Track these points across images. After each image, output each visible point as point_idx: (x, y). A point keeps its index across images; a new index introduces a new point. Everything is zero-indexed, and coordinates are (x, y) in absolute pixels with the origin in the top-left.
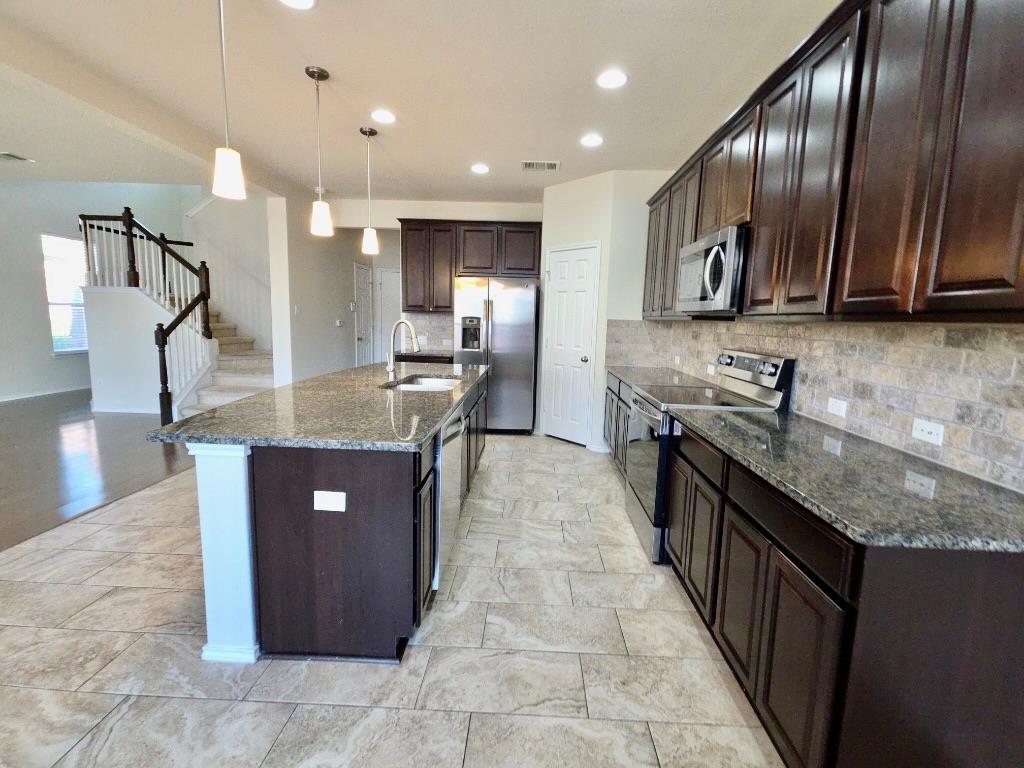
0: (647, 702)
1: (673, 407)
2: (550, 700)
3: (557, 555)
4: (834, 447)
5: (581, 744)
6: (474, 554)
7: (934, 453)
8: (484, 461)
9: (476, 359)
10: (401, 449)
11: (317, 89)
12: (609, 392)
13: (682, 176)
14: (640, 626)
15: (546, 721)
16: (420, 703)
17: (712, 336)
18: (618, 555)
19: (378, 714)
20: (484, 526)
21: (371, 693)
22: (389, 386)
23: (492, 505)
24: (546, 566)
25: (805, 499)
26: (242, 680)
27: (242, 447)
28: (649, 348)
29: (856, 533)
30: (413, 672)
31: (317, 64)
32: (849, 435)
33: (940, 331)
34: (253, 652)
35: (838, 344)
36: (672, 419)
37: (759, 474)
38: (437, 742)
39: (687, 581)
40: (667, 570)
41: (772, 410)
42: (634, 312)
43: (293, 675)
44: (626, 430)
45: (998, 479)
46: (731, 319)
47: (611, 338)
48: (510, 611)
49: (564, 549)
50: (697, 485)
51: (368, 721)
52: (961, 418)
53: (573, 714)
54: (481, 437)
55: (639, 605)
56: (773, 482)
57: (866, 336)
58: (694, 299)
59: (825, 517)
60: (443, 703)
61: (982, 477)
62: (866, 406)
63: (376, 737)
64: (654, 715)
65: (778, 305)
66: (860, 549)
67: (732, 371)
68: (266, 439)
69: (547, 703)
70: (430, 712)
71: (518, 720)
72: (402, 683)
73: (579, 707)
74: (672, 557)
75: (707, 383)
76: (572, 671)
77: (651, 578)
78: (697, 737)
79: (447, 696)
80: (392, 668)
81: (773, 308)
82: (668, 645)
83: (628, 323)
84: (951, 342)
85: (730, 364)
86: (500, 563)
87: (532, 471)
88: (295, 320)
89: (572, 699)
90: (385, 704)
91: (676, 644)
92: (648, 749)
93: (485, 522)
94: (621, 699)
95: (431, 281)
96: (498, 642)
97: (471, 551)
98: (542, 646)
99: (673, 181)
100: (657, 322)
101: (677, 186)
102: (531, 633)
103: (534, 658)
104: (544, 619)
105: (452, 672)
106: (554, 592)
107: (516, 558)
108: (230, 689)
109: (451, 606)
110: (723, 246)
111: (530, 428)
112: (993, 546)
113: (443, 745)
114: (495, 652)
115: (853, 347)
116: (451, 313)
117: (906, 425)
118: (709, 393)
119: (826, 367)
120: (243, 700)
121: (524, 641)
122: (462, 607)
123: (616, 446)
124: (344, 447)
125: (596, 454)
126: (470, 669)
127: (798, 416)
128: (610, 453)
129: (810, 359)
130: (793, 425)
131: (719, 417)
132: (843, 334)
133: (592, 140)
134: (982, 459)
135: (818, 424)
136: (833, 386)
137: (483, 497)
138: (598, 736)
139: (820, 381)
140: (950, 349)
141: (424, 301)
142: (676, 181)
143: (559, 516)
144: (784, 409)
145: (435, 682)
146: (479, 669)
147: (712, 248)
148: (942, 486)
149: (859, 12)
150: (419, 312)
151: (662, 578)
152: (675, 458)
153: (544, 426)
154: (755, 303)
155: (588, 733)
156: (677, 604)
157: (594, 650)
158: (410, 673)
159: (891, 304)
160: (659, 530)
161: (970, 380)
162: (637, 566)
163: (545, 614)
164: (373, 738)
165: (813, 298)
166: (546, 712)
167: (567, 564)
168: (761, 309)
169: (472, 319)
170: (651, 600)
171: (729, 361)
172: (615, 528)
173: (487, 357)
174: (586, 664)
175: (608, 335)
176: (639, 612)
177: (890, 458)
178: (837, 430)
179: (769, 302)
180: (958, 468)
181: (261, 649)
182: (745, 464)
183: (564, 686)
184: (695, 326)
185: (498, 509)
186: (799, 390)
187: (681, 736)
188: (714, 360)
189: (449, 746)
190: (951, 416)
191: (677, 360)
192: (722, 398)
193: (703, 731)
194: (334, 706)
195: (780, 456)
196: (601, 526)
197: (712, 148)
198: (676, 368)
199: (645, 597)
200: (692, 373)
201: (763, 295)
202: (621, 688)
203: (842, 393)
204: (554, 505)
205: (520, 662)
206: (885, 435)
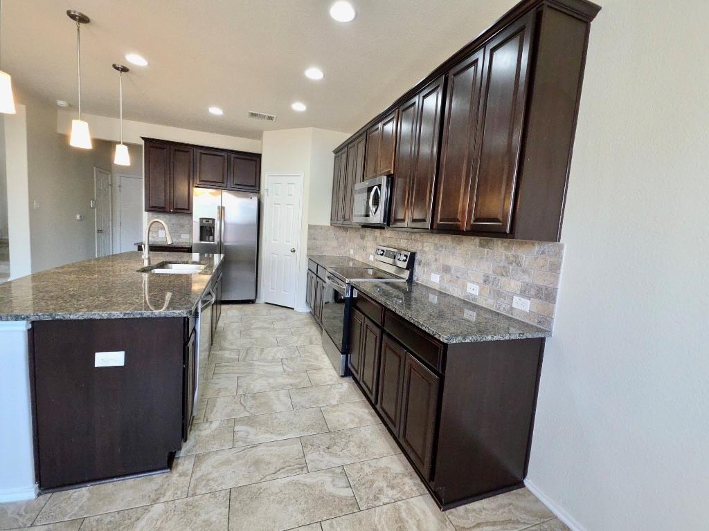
0: (342, 455)
1: (353, 280)
2: (283, 468)
3: (280, 380)
4: (434, 299)
5: (305, 488)
6: (220, 389)
7: (474, 299)
8: (220, 324)
9: (212, 250)
10: (175, 315)
11: (79, 30)
12: (310, 272)
13: (355, 140)
14: (335, 414)
15: (283, 480)
16: (191, 492)
17: (372, 237)
18: (320, 375)
19: (158, 508)
20: (225, 368)
21: (150, 496)
22: (144, 270)
23: (230, 354)
24: (273, 388)
25: (422, 325)
26: (26, 513)
27: (24, 322)
28: (335, 244)
29: (443, 339)
30: (182, 475)
31: (78, 10)
32: (441, 293)
33: (477, 240)
34: (34, 489)
35: (435, 244)
36: (352, 288)
37: (401, 315)
38: (207, 513)
39: (361, 383)
40: (350, 379)
41: (405, 281)
42: (326, 221)
43: (76, 500)
44: (322, 296)
45: (498, 309)
46: (383, 228)
47: (311, 237)
48: (251, 421)
49: (285, 376)
50: (367, 325)
51: (150, 514)
52: (485, 281)
53: (298, 473)
54: (219, 306)
55: (334, 402)
56: (407, 318)
57: (447, 240)
58: (361, 216)
59: (431, 333)
60: (208, 488)
61: (492, 309)
62: (448, 277)
63: (159, 523)
64: (347, 461)
65: (407, 223)
66: (446, 345)
67: (383, 258)
68: (51, 315)
69: (282, 470)
70: (200, 496)
71: (264, 485)
72: (174, 483)
73: (302, 468)
74: (352, 370)
75: (369, 265)
76: (297, 447)
77: (340, 386)
78: (370, 466)
79: (212, 483)
80: (165, 475)
81: (405, 224)
82: (352, 421)
83: (321, 227)
84: (481, 245)
85: (382, 255)
86: (241, 392)
87: (258, 328)
88: (33, 213)
89: (297, 464)
90: (162, 500)
91: (356, 420)
92: (344, 480)
93: (225, 366)
94: (327, 458)
95: (172, 189)
96: (245, 442)
97: (218, 387)
98: (275, 438)
99: (349, 141)
100: (339, 227)
101: (352, 144)
102: (267, 432)
103: (271, 446)
104: (275, 421)
105: (213, 467)
106: (280, 404)
107: (252, 386)
108: (17, 520)
109: (207, 425)
110: (379, 186)
111: (252, 298)
112: (496, 338)
113: (211, 514)
114: (243, 448)
115: (442, 246)
116: (191, 214)
117: (464, 286)
118: (370, 272)
119: (430, 256)
120: (32, 526)
121: (264, 437)
122: (215, 425)
123: (315, 306)
124: (126, 317)
125: (301, 314)
126: (228, 462)
127: (417, 284)
128: (310, 312)
129: (423, 252)
130: (414, 288)
131: (376, 286)
132: (437, 239)
133: (299, 107)
134: (493, 301)
135: (426, 287)
136: (433, 266)
137: (222, 349)
138: (315, 481)
139: (427, 264)
140: (481, 249)
141: (165, 204)
142: (352, 142)
143: (279, 356)
144: (410, 280)
145: (201, 477)
146: (233, 461)
147: (373, 187)
148: (478, 315)
149: (444, 76)
150: (159, 212)
151: (347, 385)
152: (354, 311)
153: (264, 297)
154: (396, 220)
155: (309, 481)
156: (356, 398)
157: (309, 433)
158: (180, 476)
159: (457, 226)
160: (345, 355)
161: (489, 263)
162: (331, 380)
163: (276, 418)
164: (156, 523)
165: (424, 220)
166: (283, 475)
167: (287, 385)
168: (399, 224)
169: (208, 220)
170: (341, 398)
171: (382, 252)
172: (317, 359)
173: (220, 248)
174: (305, 443)
175: (309, 235)
176: (334, 406)
177: (458, 303)
178: (435, 290)
179: (403, 220)
180: (484, 306)
181: (40, 487)
182: (393, 310)
183: (291, 459)
184: (362, 231)
185: (234, 356)
186: (417, 268)
187: (361, 468)
188: (373, 252)
189: (215, 513)
190: (482, 281)
191: (352, 252)
192: (378, 274)
193: (373, 463)
194: (118, 512)
195: (409, 306)
196: (308, 358)
197: (371, 127)
198: (351, 257)
199: (337, 397)
200: (361, 260)
201: (400, 216)
202: (327, 451)
203: (437, 271)
204: (276, 349)
205: (261, 451)
206: (456, 292)
